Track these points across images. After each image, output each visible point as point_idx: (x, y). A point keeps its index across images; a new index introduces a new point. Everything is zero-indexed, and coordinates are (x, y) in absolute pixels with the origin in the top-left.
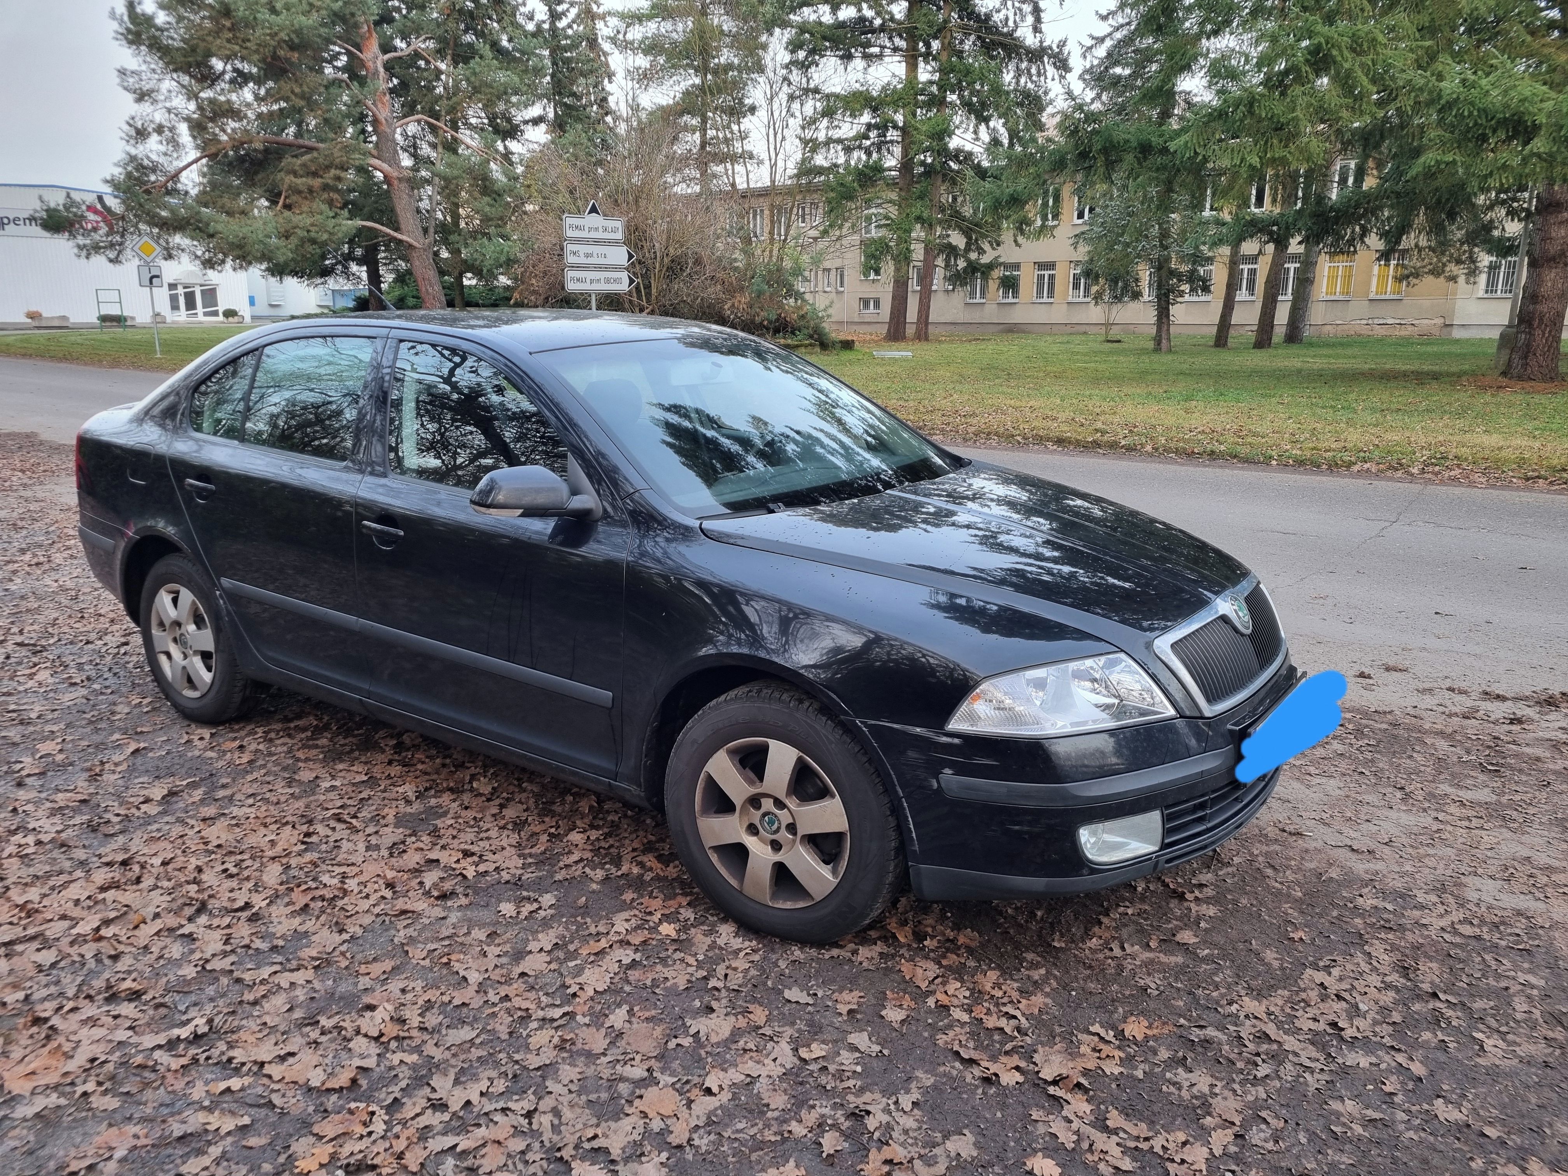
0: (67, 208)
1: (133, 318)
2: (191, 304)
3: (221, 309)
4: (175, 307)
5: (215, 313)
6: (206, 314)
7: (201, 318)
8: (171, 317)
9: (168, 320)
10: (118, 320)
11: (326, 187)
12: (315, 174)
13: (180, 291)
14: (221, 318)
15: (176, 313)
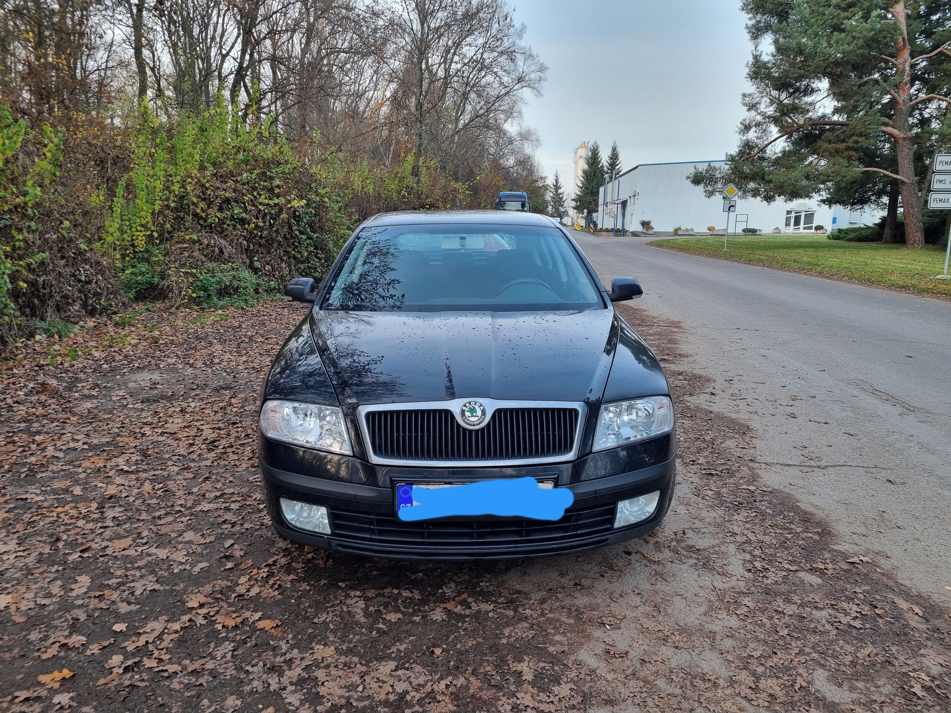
0: (707, 171)
1: (760, 230)
2: (797, 222)
3: (814, 225)
4: (787, 224)
5: (810, 228)
6: (804, 228)
7: (802, 230)
8: (784, 230)
9: (782, 232)
10: (753, 231)
11: (848, 149)
12: (843, 141)
13: (793, 215)
14: (813, 230)
15: (788, 228)
